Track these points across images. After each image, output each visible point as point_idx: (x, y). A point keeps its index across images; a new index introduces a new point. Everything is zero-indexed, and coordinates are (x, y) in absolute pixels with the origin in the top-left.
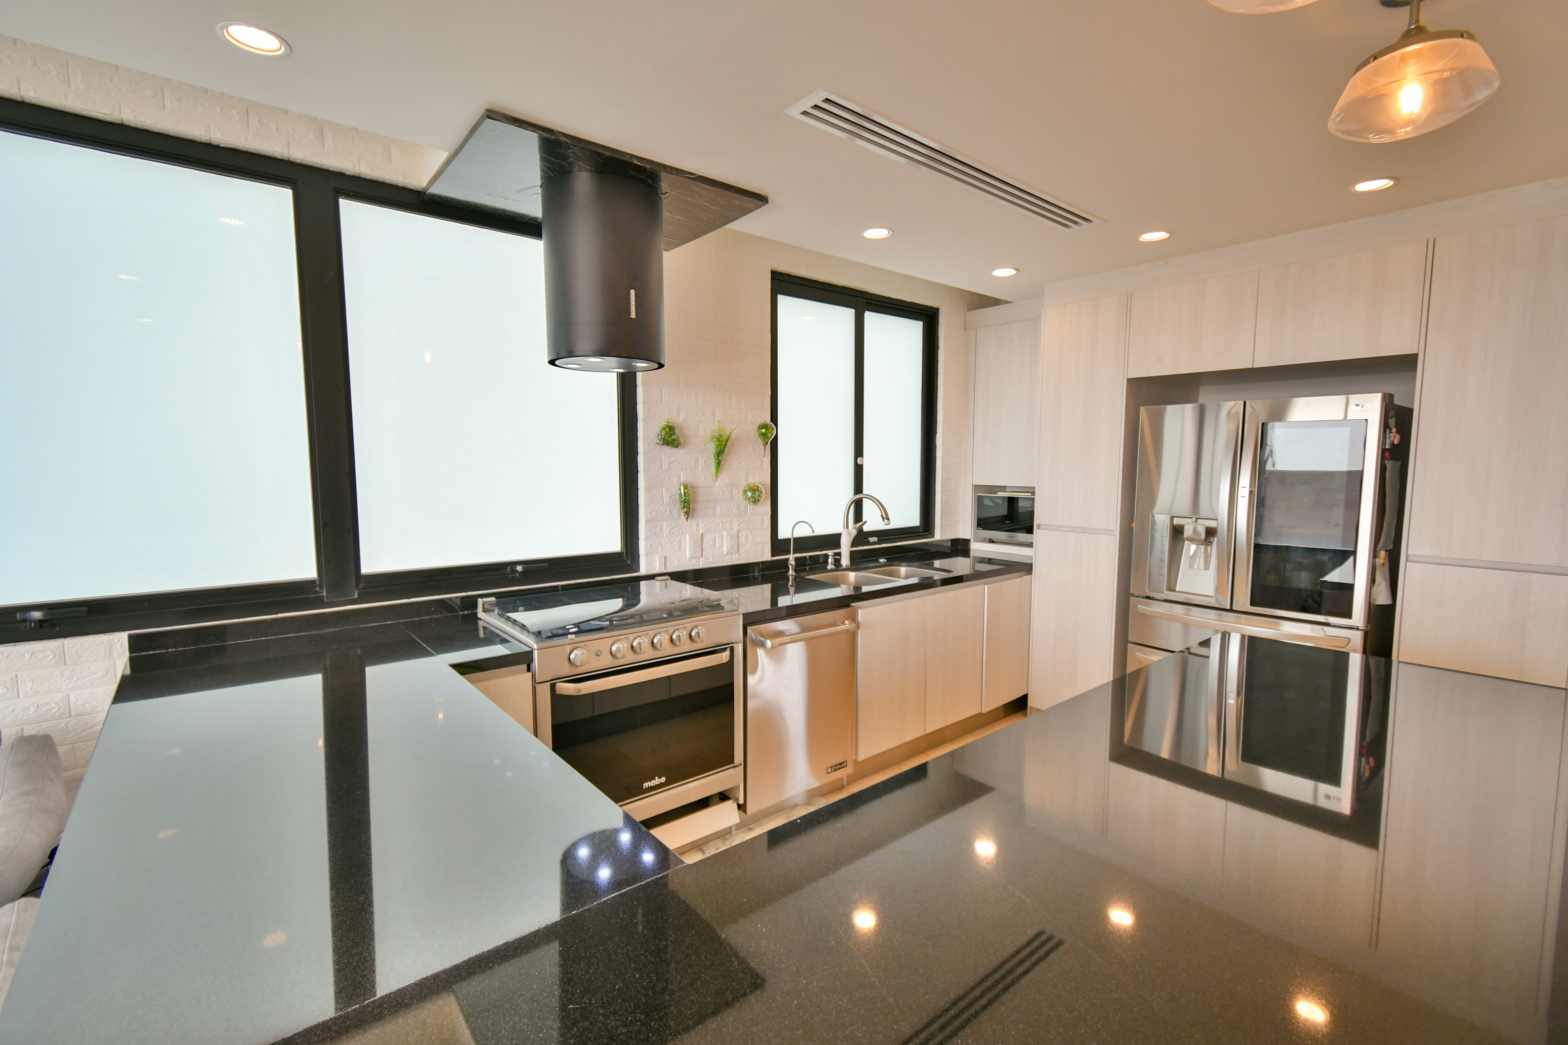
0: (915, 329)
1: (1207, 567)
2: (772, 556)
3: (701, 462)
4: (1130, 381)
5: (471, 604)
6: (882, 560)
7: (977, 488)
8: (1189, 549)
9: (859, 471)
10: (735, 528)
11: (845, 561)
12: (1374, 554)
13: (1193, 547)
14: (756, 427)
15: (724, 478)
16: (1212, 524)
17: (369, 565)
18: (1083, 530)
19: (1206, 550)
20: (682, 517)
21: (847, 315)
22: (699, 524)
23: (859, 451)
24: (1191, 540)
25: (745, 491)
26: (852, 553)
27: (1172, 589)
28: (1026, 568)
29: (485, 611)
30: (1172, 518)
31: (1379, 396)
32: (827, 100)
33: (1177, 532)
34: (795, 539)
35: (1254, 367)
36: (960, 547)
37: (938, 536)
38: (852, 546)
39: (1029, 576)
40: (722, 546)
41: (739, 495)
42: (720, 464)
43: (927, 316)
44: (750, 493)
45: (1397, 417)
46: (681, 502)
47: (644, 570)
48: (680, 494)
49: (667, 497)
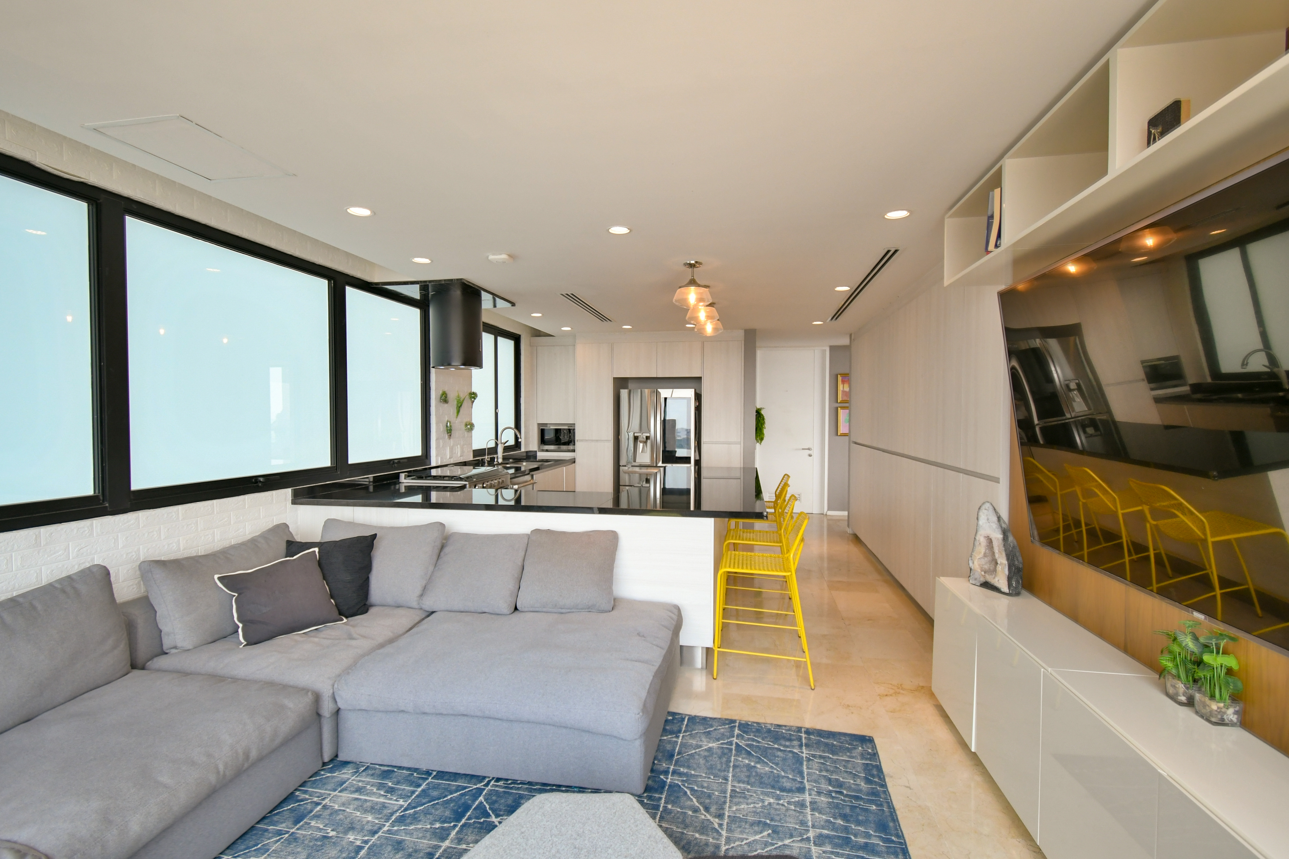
0: (511, 344)
1: (647, 452)
2: (474, 458)
3: (452, 410)
4: (615, 379)
5: (397, 476)
6: (511, 460)
7: (539, 424)
9: (496, 414)
10: (462, 444)
11: (500, 459)
12: (695, 446)
13: (641, 445)
14: (468, 394)
15: (459, 419)
16: (648, 435)
18: (597, 441)
19: (647, 445)
20: (447, 437)
21: (493, 339)
22: (452, 441)
23: (496, 408)
24: (641, 442)
25: (466, 425)
26: (502, 456)
27: (635, 461)
28: (573, 461)
29: (405, 479)
30: (634, 433)
31: (693, 390)
32: (572, 294)
33: (636, 438)
34: (488, 448)
35: (658, 376)
36: (532, 455)
37: (523, 449)
38: (503, 453)
39: (574, 464)
40: (458, 453)
41: (463, 427)
42: (458, 412)
43: (516, 339)
44: (469, 426)
45: (698, 397)
46: (447, 430)
47: (433, 464)
48: (447, 426)
49: (442, 428)
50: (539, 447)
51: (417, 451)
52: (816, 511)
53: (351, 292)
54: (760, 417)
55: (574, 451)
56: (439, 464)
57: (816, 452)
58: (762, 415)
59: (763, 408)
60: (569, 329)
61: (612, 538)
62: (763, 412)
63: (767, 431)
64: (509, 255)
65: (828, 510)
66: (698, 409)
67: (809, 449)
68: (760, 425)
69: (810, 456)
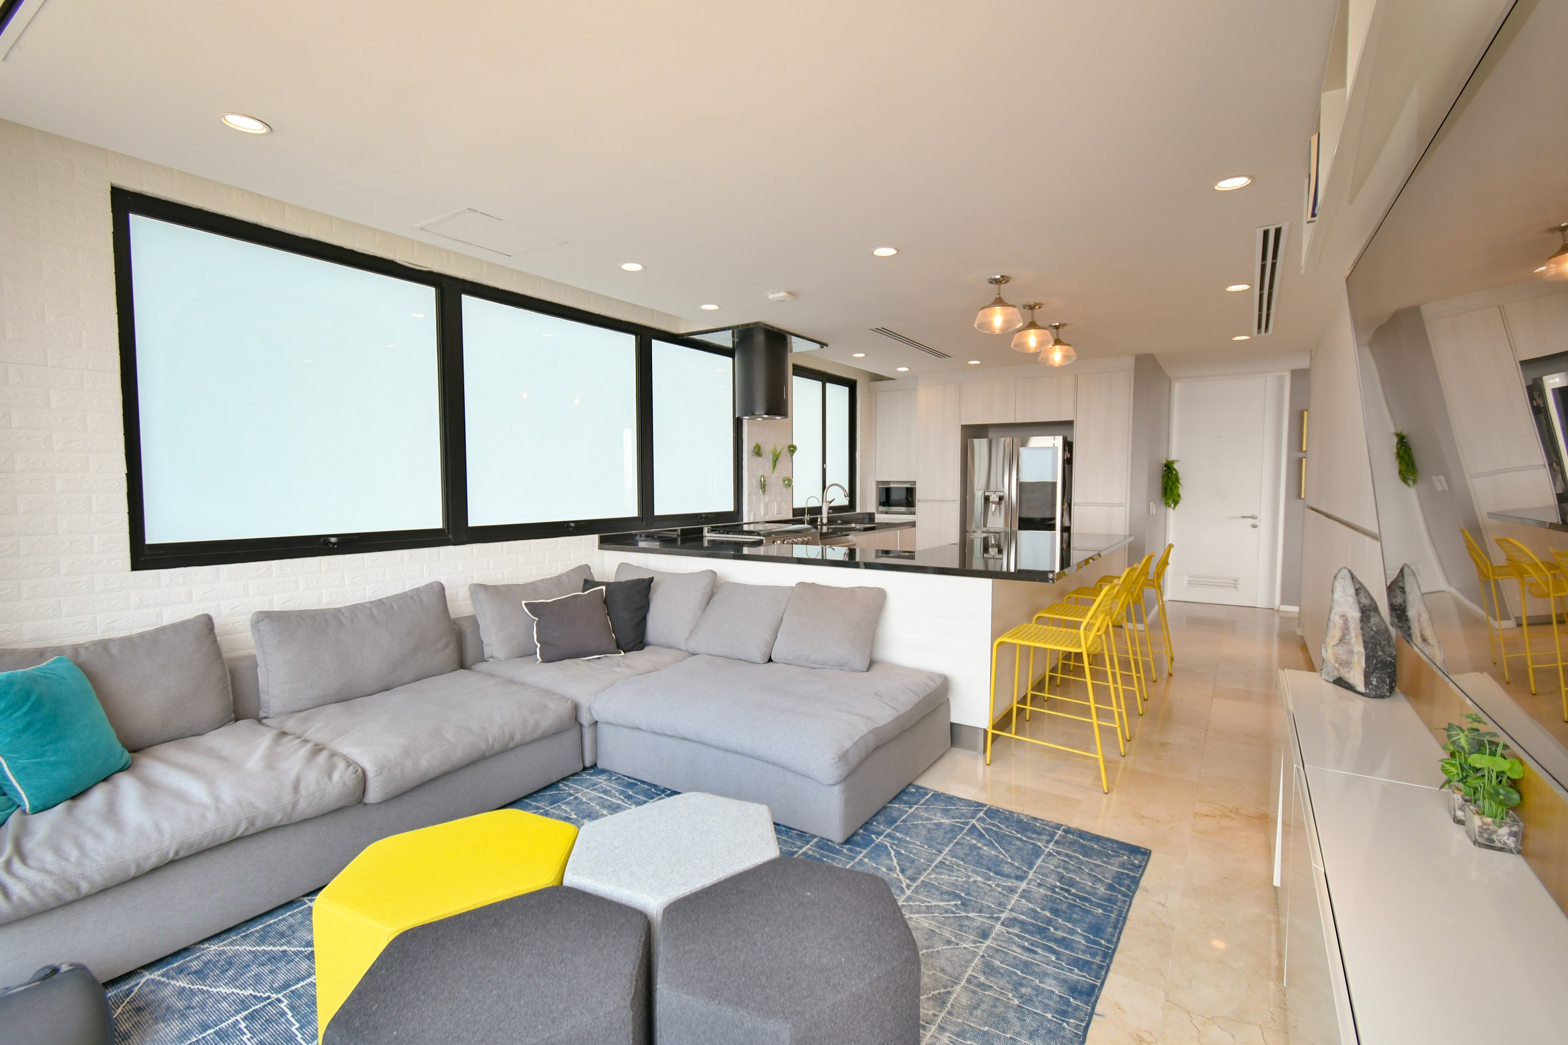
0: (845, 391)
1: (1000, 515)
2: (793, 516)
3: (767, 465)
4: (962, 426)
5: (701, 531)
6: (839, 522)
7: (878, 483)
8: (992, 506)
9: (824, 470)
10: (779, 501)
11: (825, 521)
12: (1063, 504)
13: (994, 506)
14: (787, 447)
15: (776, 474)
16: (1001, 494)
17: (657, 512)
18: (942, 501)
19: (999, 507)
20: (761, 493)
21: (818, 384)
22: (767, 498)
23: (824, 462)
24: (993, 503)
25: (784, 481)
26: (828, 518)
27: (985, 526)
28: (913, 524)
29: (708, 532)
30: (983, 493)
31: (1061, 437)
32: (883, 328)
33: (987, 499)
34: (808, 507)
35: (1016, 422)
36: (871, 517)
37: (858, 510)
39: (913, 528)
40: (774, 510)
41: (781, 483)
42: (774, 466)
43: (851, 385)
44: (787, 482)
45: (1068, 446)
46: (761, 485)
47: (745, 520)
48: (761, 481)
49: (755, 483)
50: (877, 509)
51: (729, 507)
52: (1261, 602)
53: (656, 345)
54: (1171, 472)
55: (914, 514)
56: (752, 520)
57: (1264, 522)
58: (1175, 470)
59: (1177, 461)
60: (906, 369)
61: (879, 597)
62: (1175, 466)
63: (1184, 490)
64: (788, 293)
65: (1283, 602)
66: (1068, 462)
67: (1252, 517)
68: (1170, 483)
69: (1254, 526)
